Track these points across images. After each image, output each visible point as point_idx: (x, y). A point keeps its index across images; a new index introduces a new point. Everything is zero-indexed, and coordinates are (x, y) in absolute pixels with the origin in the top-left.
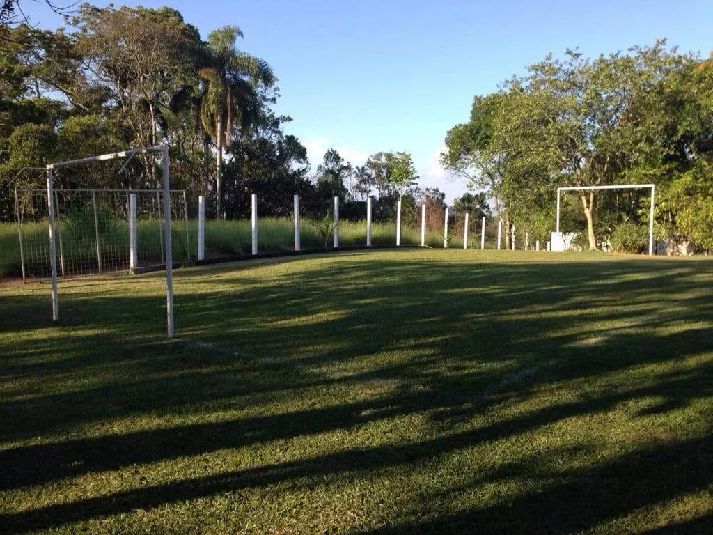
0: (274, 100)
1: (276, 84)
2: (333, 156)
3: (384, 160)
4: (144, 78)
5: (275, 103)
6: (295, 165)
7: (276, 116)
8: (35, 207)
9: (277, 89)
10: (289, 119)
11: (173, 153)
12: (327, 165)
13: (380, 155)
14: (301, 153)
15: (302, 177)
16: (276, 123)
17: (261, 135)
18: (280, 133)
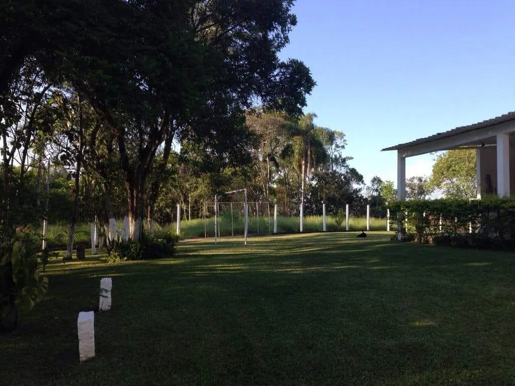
0: (343, 147)
1: (345, 138)
2: (377, 180)
3: (416, 181)
4: (264, 144)
5: (344, 148)
6: (355, 186)
7: (343, 156)
8: (209, 212)
9: (345, 141)
10: (352, 158)
11: (280, 182)
12: (373, 185)
13: (413, 178)
14: (360, 178)
15: (358, 194)
16: (344, 161)
17: (334, 168)
18: (347, 166)
